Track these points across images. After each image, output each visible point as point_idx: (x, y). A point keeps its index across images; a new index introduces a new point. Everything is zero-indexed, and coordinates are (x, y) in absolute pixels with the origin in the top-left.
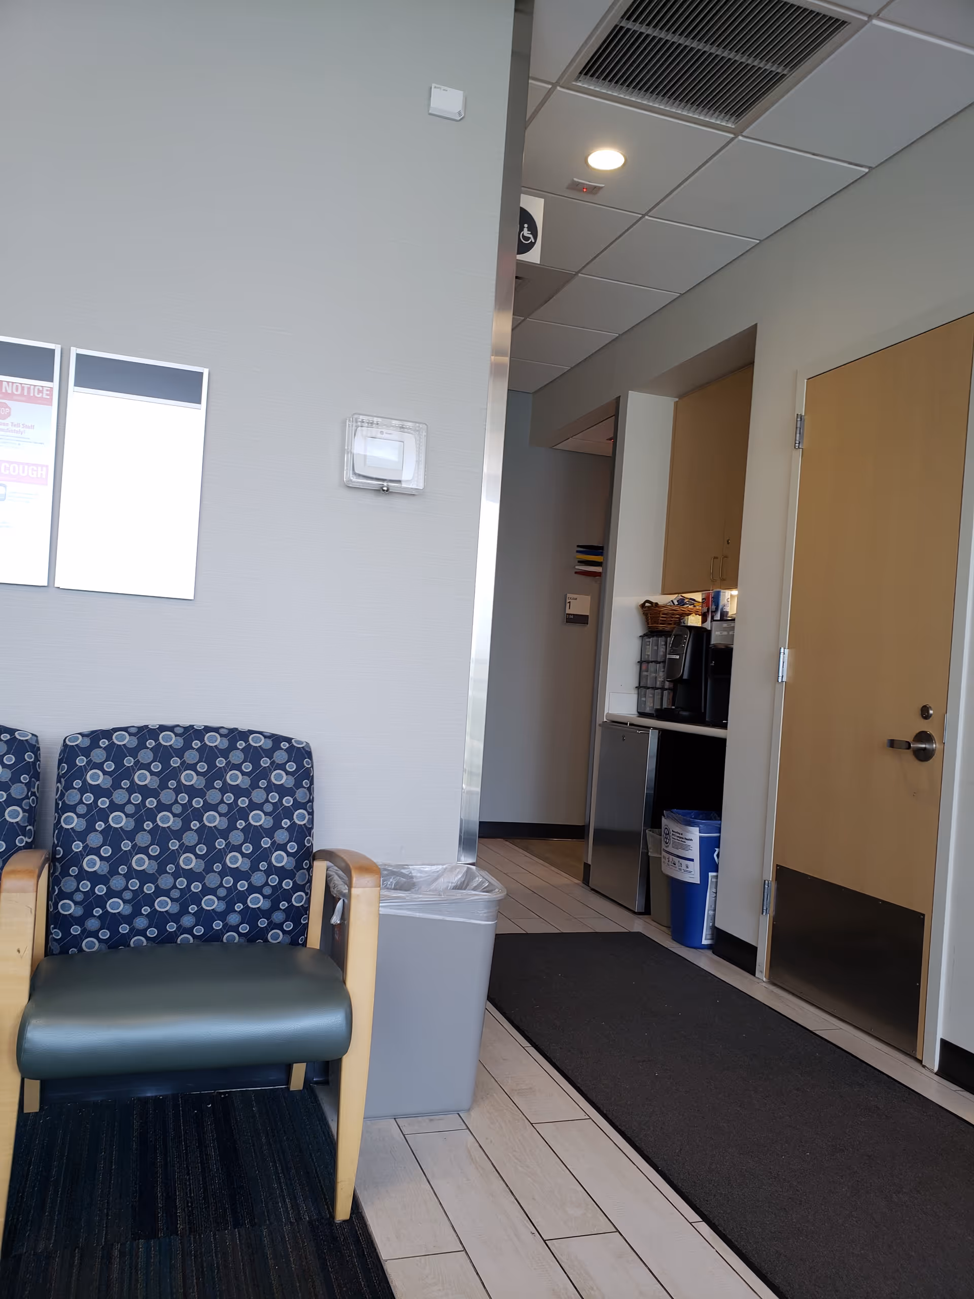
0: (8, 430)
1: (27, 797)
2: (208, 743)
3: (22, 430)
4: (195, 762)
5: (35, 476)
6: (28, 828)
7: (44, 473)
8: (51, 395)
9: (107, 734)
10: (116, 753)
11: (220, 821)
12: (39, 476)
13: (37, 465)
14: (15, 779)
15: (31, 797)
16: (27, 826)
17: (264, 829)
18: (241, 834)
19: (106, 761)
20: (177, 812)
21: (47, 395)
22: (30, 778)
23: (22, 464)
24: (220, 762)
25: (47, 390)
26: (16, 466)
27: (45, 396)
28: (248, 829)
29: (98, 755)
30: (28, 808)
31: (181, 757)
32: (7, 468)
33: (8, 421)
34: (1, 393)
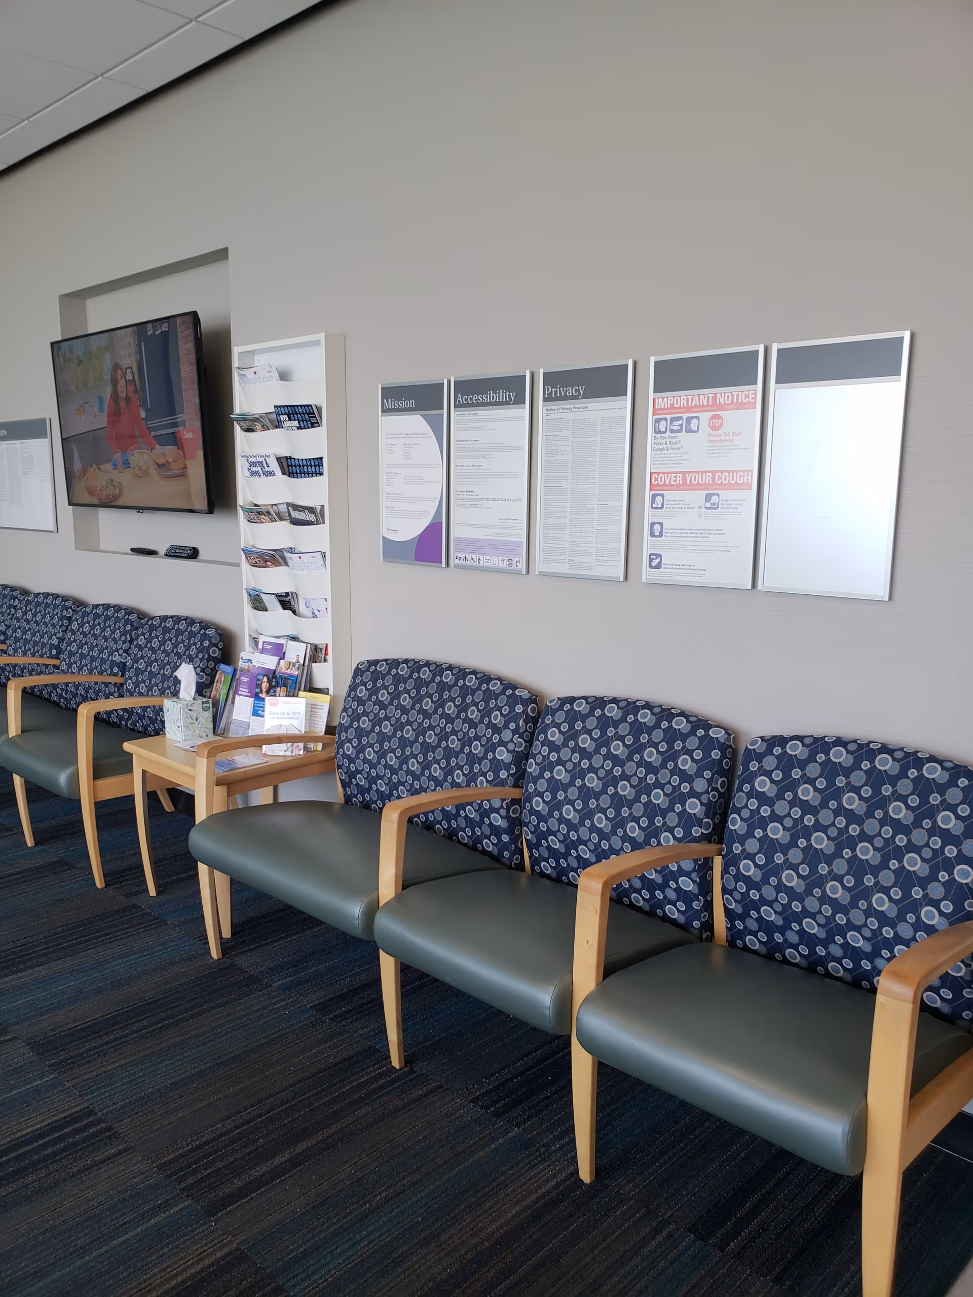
0: (721, 441)
1: (707, 792)
2: (878, 766)
3: (731, 437)
4: (860, 785)
5: (742, 482)
6: (704, 820)
7: (749, 477)
8: (755, 398)
9: (782, 741)
10: (787, 763)
11: (873, 855)
12: (745, 481)
13: (743, 471)
14: (699, 774)
15: (711, 792)
16: (704, 818)
17: (918, 877)
18: (893, 876)
19: (775, 769)
20: (833, 835)
21: (752, 398)
22: (713, 775)
23: (731, 471)
24: (887, 789)
25: (753, 394)
26: (727, 474)
27: (751, 400)
28: (900, 872)
29: (770, 762)
30: (706, 802)
31: (847, 777)
32: (720, 478)
33: (721, 431)
34: (715, 405)
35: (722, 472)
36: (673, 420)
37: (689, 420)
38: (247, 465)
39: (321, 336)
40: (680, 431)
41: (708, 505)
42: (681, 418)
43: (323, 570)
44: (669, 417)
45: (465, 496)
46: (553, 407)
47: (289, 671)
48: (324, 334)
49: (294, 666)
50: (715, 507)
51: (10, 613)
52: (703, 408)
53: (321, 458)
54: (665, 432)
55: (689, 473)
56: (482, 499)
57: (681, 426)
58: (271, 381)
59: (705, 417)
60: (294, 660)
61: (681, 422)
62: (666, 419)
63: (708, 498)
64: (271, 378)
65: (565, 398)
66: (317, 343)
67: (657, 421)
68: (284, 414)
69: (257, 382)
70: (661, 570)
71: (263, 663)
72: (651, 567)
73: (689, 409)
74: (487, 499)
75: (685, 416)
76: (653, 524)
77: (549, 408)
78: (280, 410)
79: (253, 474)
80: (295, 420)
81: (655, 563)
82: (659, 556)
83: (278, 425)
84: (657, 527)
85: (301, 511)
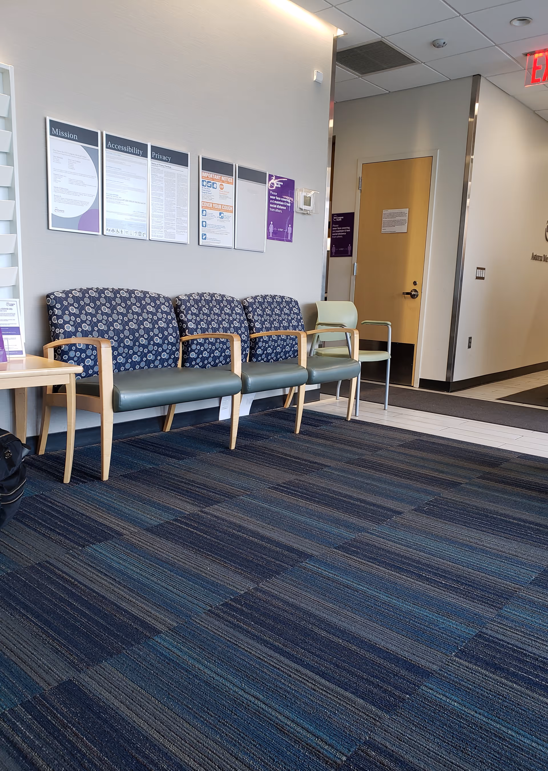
0: (223, 194)
3: (227, 193)
5: (230, 210)
7: (232, 209)
19: (259, 306)
21: (232, 181)
23: (226, 205)
25: (232, 179)
29: (257, 304)
32: (223, 207)
33: (223, 190)
34: (220, 180)
35: (224, 205)
36: (208, 182)
37: (213, 183)
40: (211, 187)
41: (220, 217)
42: (211, 182)
44: (207, 181)
45: (113, 197)
46: (155, 163)
50: (222, 218)
52: (218, 180)
54: (206, 186)
55: (214, 203)
56: (124, 200)
57: (211, 185)
59: (218, 184)
61: (210, 184)
62: (206, 181)
63: (220, 214)
65: (162, 160)
67: (203, 181)
70: (206, 240)
72: (203, 239)
73: (213, 180)
74: (127, 201)
75: (212, 182)
76: (203, 222)
77: (153, 162)
81: (204, 237)
82: (205, 235)
84: (204, 223)
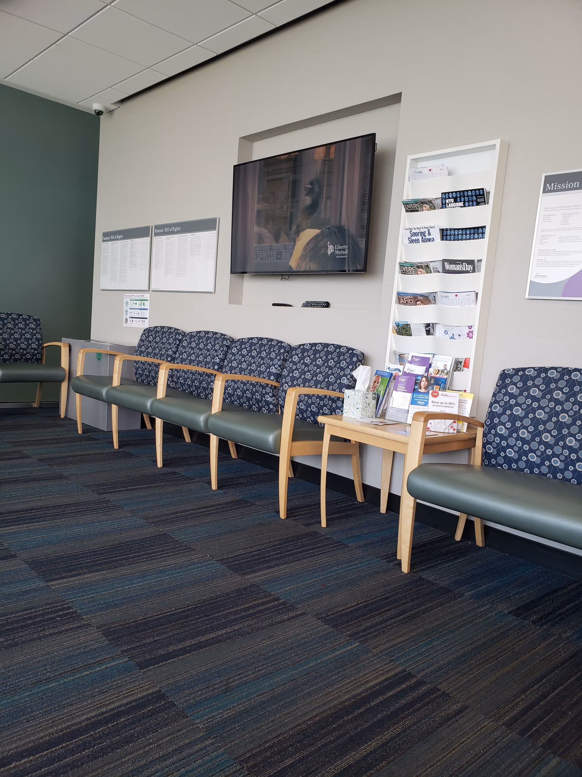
38: (409, 235)
39: (497, 142)
43: (473, 305)
47: (438, 376)
48: (500, 139)
49: (443, 372)
51: (176, 343)
53: (485, 227)
58: (441, 176)
60: (442, 368)
64: (442, 174)
66: (493, 147)
68: (451, 198)
69: (430, 177)
71: (412, 371)
78: (445, 196)
79: (412, 241)
80: (461, 201)
83: (444, 205)
85: (459, 264)
